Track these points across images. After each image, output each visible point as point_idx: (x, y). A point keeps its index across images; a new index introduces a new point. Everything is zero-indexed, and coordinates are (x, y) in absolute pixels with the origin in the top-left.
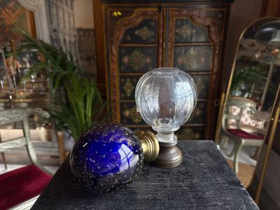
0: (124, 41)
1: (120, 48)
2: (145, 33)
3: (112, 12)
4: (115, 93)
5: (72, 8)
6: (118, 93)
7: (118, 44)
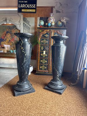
0: (42, 37)
1: (41, 39)
2: (47, 36)
3: (39, 31)
4: (39, 49)
5: (29, 30)
6: (40, 50)
7: (40, 38)
